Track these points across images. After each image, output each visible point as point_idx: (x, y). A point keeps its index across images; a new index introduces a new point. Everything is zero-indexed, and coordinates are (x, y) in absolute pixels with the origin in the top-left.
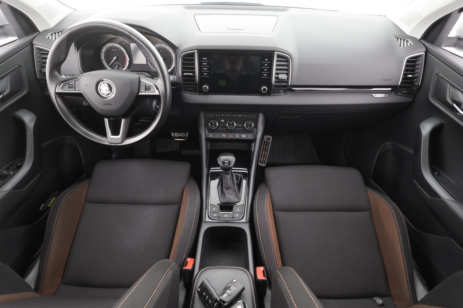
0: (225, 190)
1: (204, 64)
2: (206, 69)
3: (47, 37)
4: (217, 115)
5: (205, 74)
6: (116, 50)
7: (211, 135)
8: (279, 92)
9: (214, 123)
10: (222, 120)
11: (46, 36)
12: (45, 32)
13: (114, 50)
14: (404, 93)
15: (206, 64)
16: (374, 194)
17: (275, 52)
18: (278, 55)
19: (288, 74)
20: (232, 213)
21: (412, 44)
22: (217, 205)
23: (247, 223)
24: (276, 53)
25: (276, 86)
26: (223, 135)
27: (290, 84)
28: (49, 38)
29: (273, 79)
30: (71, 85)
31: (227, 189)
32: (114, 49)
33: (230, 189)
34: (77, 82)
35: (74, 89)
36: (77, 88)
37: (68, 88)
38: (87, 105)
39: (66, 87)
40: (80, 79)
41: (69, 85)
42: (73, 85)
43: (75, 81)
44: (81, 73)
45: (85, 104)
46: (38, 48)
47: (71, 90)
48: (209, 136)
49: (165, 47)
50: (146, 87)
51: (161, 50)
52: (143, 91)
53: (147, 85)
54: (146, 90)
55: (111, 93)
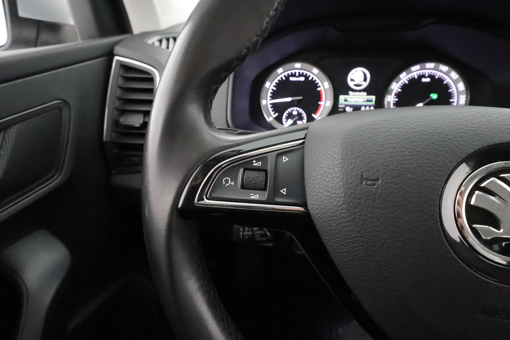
3: (150, 42)
11: (148, 40)
28: (154, 44)
30: (257, 174)
34: (285, 159)
35: (266, 193)
36: (284, 191)
37: (243, 187)
38: (246, 237)
39: (233, 183)
40: (303, 143)
41: (246, 171)
42: (266, 171)
43: (278, 152)
44: (228, 126)
45: (243, 234)
46: (126, 64)
47: (256, 196)
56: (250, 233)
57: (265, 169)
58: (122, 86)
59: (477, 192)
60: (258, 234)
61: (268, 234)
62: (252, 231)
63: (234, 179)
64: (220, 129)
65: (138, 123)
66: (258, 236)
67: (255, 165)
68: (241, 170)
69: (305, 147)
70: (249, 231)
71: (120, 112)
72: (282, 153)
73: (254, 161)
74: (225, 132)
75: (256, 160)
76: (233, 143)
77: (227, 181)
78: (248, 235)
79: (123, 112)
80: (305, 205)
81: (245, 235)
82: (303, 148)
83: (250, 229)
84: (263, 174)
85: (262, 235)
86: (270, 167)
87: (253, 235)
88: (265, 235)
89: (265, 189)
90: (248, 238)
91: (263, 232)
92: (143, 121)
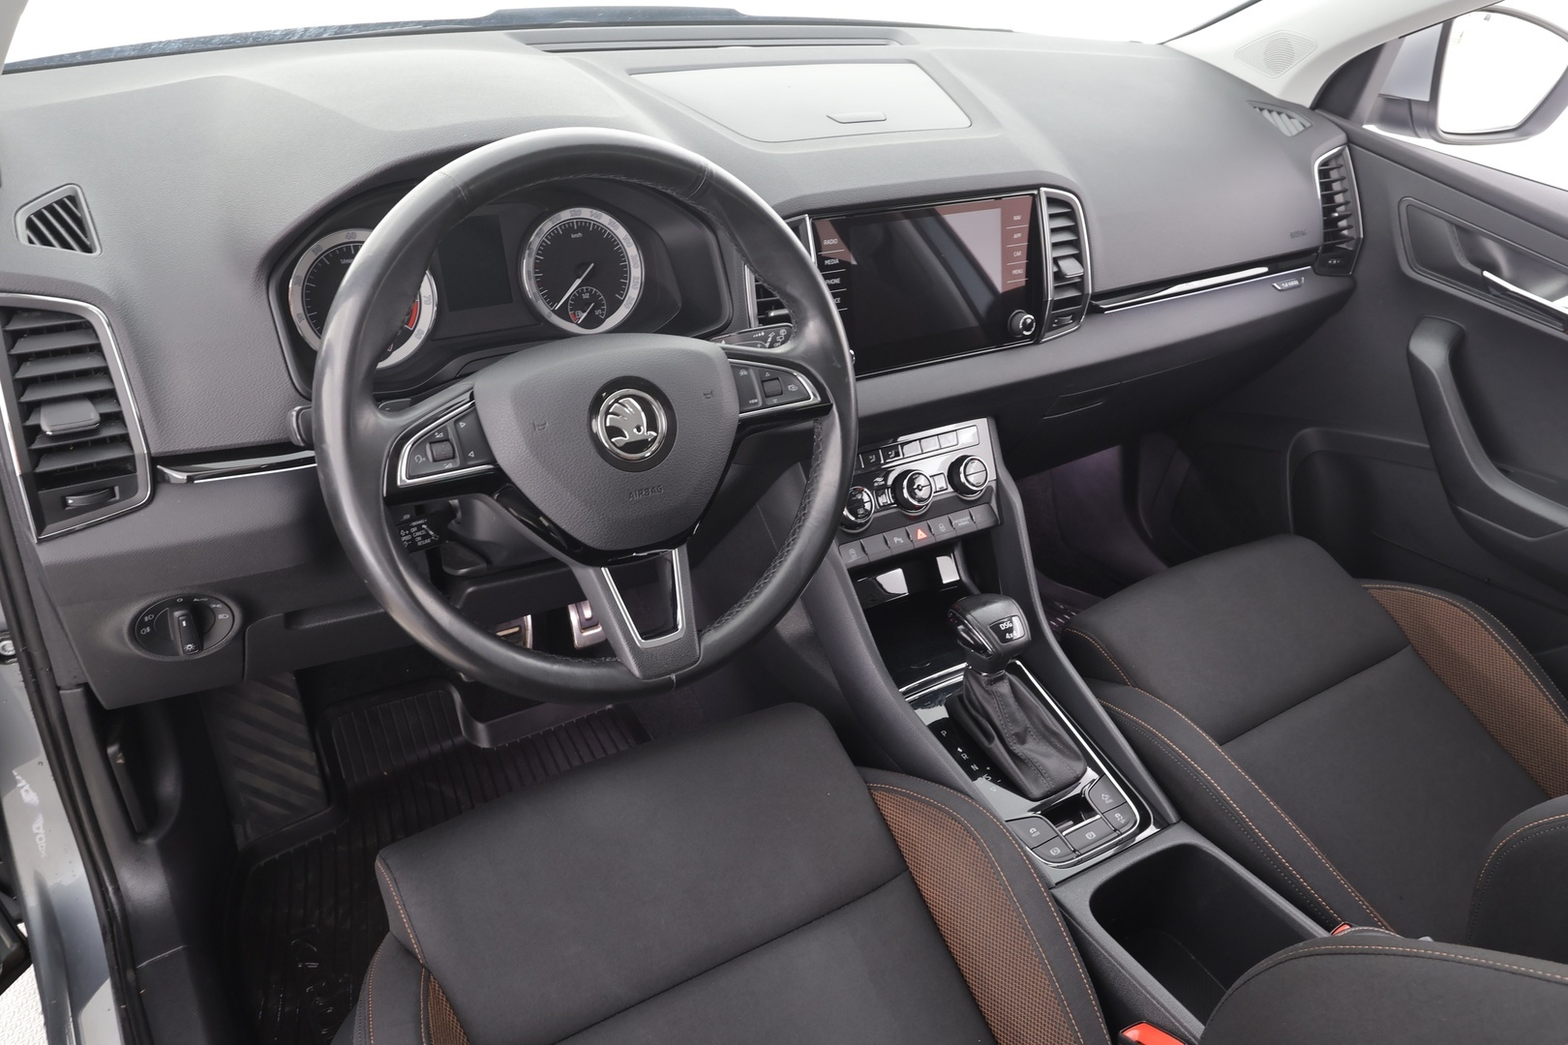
0: (1017, 748)
1: (828, 262)
2: (837, 281)
7: (853, 552)
8: (1061, 326)
9: (858, 497)
10: (877, 479)
14: (1332, 266)
15: (837, 261)
16: (1393, 589)
17: (1043, 189)
18: (1051, 196)
19: (1079, 258)
20: (1098, 817)
21: (1308, 125)
22: (1031, 814)
23: (1178, 822)
24: (1045, 192)
25: (1057, 304)
26: (896, 540)
27: (1090, 292)
29: (1050, 283)
30: (443, 445)
31: (1022, 741)
33: (1029, 739)
34: (462, 424)
35: (458, 460)
36: (472, 454)
38: (406, 544)
39: (424, 459)
40: (473, 404)
41: (432, 445)
42: (449, 440)
43: (454, 419)
47: (449, 466)
48: (850, 557)
49: (593, 218)
50: (763, 382)
51: (576, 232)
52: (756, 404)
53: (768, 375)
54: (766, 396)
55: (656, 437)
56: (408, 537)
59: (609, 416)
60: (419, 536)
61: (431, 533)
62: (410, 533)
63: (425, 455)
65: (92, 422)
66: (419, 538)
67: (438, 437)
68: (428, 445)
69: (477, 409)
70: (406, 535)
72: (456, 420)
73: (436, 434)
75: (437, 432)
77: (419, 459)
78: (408, 541)
80: (493, 461)
81: (404, 542)
82: (475, 410)
83: (407, 532)
84: (448, 443)
85: (424, 537)
86: (451, 435)
87: (413, 539)
88: (429, 536)
89: (454, 457)
90: (409, 544)
91: (424, 532)
92: (101, 415)
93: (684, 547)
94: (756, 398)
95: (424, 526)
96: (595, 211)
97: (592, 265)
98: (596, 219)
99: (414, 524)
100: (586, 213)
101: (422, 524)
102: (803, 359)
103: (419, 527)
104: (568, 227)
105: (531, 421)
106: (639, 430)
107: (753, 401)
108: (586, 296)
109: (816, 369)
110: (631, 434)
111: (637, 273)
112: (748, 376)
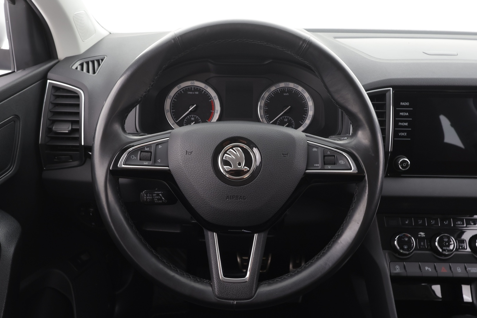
1: (402, 114)
2: (406, 124)
3: (74, 67)
4: (407, 222)
5: (403, 134)
6: (197, 93)
7: (397, 267)
9: (406, 239)
10: (421, 233)
11: (72, 66)
12: (70, 59)
13: (191, 93)
15: (407, 114)
26: (427, 268)
28: (77, 68)
30: (147, 154)
32: (193, 91)
34: (160, 146)
36: (159, 161)
37: (140, 159)
38: (148, 200)
39: (135, 158)
40: (169, 139)
41: (142, 153)
42: (151, 152)
43: (157, 143)
44: (137, 131)
45: (146, 198)
46: (56, 86)
47: (146, 163)
48: (395, 269)
49: (294, 88)
50: (324, 156)
51: (286, 93)
52: (318, 167)
53: (329, 153)
54: (325, 163)
55: (248, 171)
56: (151, 198)
57: (151, 151)
58: (53, 102)
59: (226, 155)
60: (157, 198)
61: (163, 198)
62: (152, 196)
63: (136, 156)
64: (129, 133)
65: (67, 130)
67: (146, 149)
68: (139, 152)
69: (169, 142)
70: (150, 196)
71: (52, 121)
72: (158, 144)
73: (146, 148)
74: (132, 135)
75: (146, 147)
76: (135, 140)
77: (133, 157)
78: (150, 199)
79: (54, 122)
81: (148, 199)
83: (151, 195)
84: (150, 153)
85: (158, 199)
86: (153, 150)
87: (153, 199)
88: (161, 199)
89: (150, 160)
90: (150, 200)
91: (159, 197)
92: (72, 129)
93: (262, 235)
94: (318, 164)
95: (160, 195)
96: (295, 85)
97: (290, 107)
98: (296, 88)
99: (156, 192)
100: (291, 85)
101: (159, 194)
102: (352, 148)
103: (158, 195)
104: (283, 90)
105: (186, 150)
106: (240, 164)
107: (316, 165)
108: (286, 120)
109: (358, 155)
110: (235, 166)
111: (311, 113)
112: (317, 152)
